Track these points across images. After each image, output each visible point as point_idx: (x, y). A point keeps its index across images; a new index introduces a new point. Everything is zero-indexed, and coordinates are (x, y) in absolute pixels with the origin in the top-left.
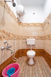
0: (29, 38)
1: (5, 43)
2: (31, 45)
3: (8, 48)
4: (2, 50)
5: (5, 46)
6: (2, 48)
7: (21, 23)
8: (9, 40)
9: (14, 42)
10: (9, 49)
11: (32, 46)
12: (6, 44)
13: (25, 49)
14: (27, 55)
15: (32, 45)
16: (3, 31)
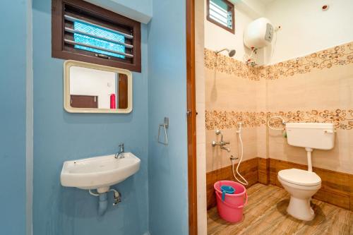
0: (297, 117)
1: (218, 134)
2: (309, 150)
3: (222, 145)
4: (214, 146)
5: (217, 139)
6: (214, 143)
7: (262, 68)
8: (225, 129)
9: (238, 134)
10: (224, 146)
11: (312, 153)
12: (220, 135)
13: (280, 161)
14: (282, 182)
15: (314, 150)
16: (215, 111)
